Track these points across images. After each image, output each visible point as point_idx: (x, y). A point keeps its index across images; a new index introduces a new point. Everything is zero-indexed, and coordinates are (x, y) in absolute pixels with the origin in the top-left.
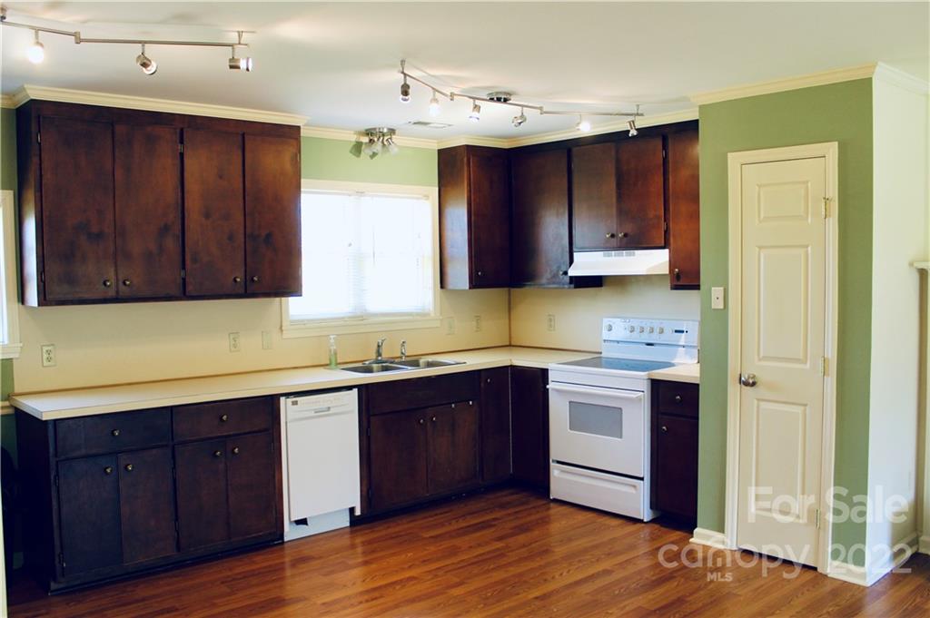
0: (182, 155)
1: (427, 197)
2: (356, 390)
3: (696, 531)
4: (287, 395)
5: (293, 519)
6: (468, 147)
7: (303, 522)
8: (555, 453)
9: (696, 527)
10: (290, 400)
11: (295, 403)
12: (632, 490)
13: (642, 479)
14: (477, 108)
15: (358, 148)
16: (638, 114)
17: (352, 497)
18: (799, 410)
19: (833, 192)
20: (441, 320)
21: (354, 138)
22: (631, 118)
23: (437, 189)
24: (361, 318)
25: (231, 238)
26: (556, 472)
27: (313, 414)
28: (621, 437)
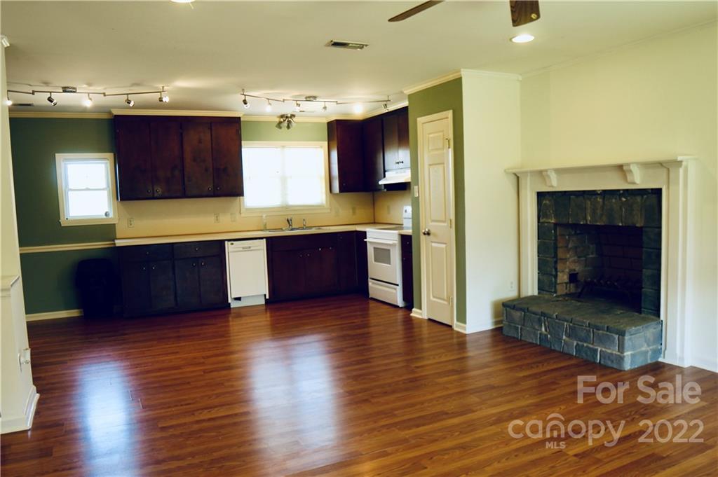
0: (182, 134)
1: (321, 147)
2: (265, 240)
3: (413, 310)
4: (229, 240)
5: (233, 296)
6: (337, 121)
7: (239, 299)
8: (371, 274)
9: (413, 308)
10: (230, 243)
11: (232, 244)
12: (394, 291)
13: (398, 285)
14: (299, 105)
15: (279, 125)
16: (389, 101)
17: (265, 290)
18: (444, 246)
19: (451, 136)
20: (331, 209)
21: (277, 120)
22: (385, 103)
23: (326, 143)
24: (286, 208)
25: (206, 170)
26: (371, 283)
27: (241, 249)
28: (390, 264)
